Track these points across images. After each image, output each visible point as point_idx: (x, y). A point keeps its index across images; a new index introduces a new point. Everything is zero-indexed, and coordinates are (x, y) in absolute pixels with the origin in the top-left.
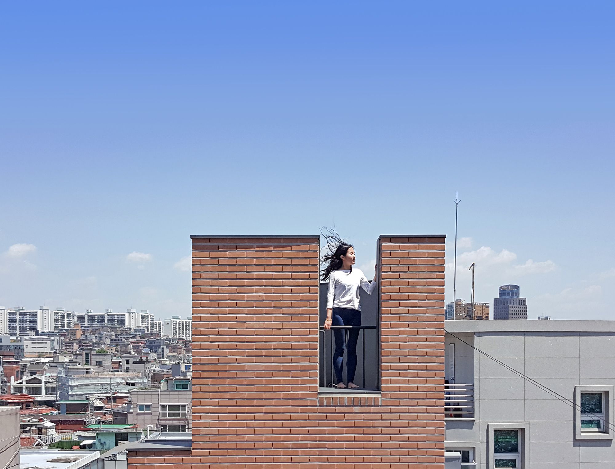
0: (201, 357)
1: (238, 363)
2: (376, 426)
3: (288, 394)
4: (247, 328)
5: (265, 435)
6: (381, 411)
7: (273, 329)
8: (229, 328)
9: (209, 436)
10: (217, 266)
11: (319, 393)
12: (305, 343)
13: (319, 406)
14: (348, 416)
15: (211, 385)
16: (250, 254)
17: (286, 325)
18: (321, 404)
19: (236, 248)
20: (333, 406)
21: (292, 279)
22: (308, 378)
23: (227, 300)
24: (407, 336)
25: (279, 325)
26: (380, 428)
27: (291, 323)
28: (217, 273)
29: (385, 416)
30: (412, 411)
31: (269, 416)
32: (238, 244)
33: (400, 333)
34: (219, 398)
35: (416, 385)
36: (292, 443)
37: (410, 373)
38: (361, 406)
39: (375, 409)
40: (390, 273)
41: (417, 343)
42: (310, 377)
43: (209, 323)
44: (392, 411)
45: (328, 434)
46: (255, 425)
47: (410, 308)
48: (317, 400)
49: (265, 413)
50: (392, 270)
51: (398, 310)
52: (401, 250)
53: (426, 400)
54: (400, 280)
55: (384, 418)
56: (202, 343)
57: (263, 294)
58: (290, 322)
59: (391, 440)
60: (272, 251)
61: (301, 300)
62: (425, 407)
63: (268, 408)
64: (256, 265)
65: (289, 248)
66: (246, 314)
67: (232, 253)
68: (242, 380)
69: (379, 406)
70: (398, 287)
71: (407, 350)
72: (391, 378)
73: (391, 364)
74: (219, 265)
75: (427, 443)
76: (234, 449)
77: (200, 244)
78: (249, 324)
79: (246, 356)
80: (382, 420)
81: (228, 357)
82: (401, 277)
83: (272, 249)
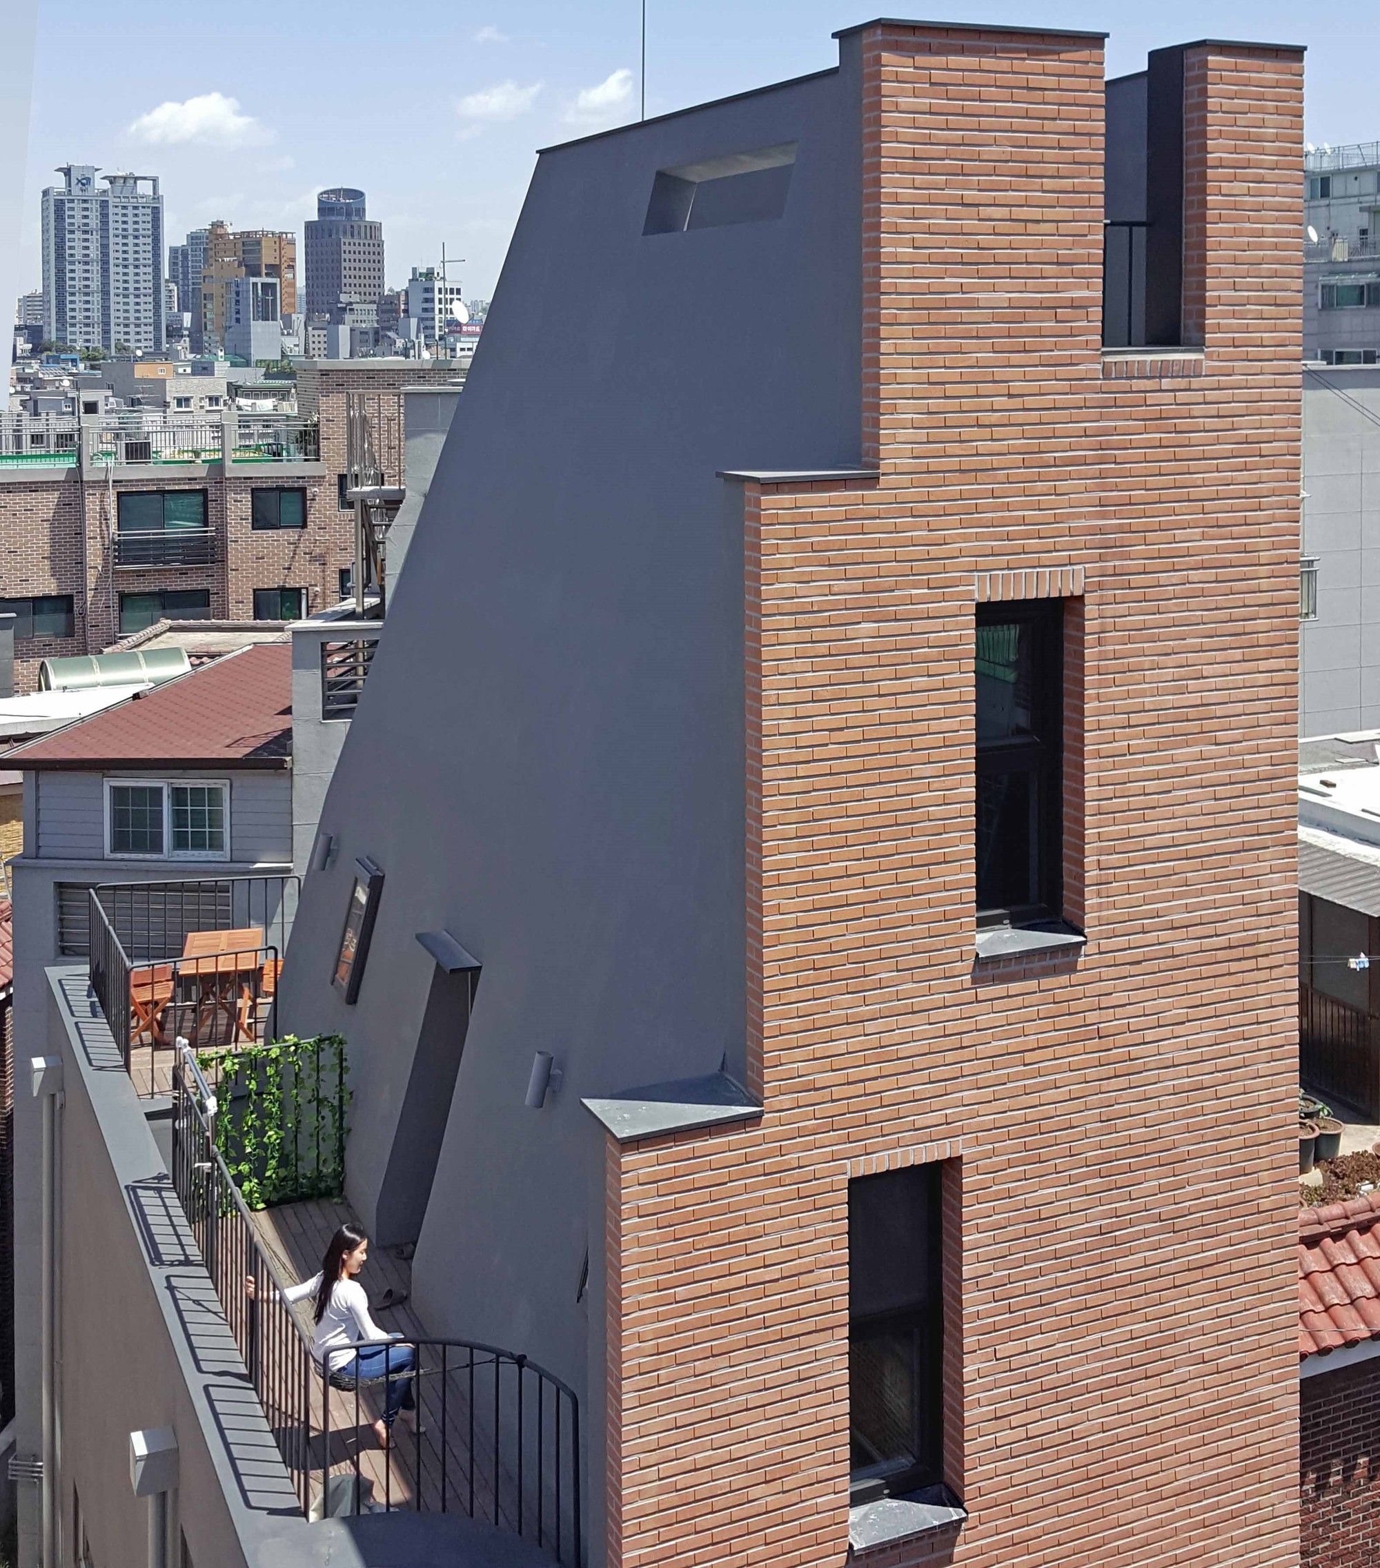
0: (897, 281)
1: (963, 293)
2: (1196, 415)
3: (1051, 356)
4: (980, 220)
5: (1011, 442)
6: (1205, 387)
7: (1026, 221)
8: (948, 219)
9: (910, 446)
10: (928, 86)
11: (1104, 354)
12: (1082, 251)
13: (1104, 379)
14: (1152, 398)
15: (915, 338)
16: (988, 62)
17: (1049, 213)
18: (1106, 377)
19: (962, 51)
20: (1127, 378)
21: (1060, 119)
22: (1085, 323)
23: (943, 159)
24: (1246, 239)
25: (1035, 213)
26: (1201, 420)
27: (1057, 209)
28: (928, 101)
29: (1211, 396)
30: (1253, 384)
31: (1017, 403)
32: (965, 43)
33: (1236, 233)
34: (929, 365)
35: (1259, 335)
36: (1056, 455)
37: (1250, 310)
38: (1172, 377)
39: (1196, 382)
40: (1220, 114)
41: (1262, 253)
42: (1089, 322)
43: (911, 206)
44: (1222, 385)
45: (1117, 435)
46: (994, 421)
47: (1251, 185)
48: (1100, 367)
49: (1010, 396)
50: (1223, 109)
51: (1233, 188)
52: (1237, 71)
53: (1275, 363)
54: (1235, 128)
55: (1208, 399)
56: (899, 250)
57: (1010, 149)
58: (1055, 207)
59: (1218, 442)
60: (1024, 59)
61: (1075, 163)
62: (1273, 377)
63: (1017, 387)
64: (997, 87)
65: (1056, 57)
66: (980, 190)
67: (955, 61)
68: (971, 329)
69: (1200, 376)
70: (1233, 142)
71: (1246, 266)
72: (1221, 321)
73: (1222, 293)
74: (932, 84)
75: (1274, 444)
76: (956, 471)
77: (896, 38)
78: (986, 212)
79: (979, 278)
80: (1206, 403)
81: (946, 280)
82: (1238, 123)
83: (1025, 55)
